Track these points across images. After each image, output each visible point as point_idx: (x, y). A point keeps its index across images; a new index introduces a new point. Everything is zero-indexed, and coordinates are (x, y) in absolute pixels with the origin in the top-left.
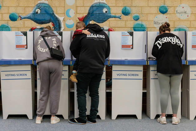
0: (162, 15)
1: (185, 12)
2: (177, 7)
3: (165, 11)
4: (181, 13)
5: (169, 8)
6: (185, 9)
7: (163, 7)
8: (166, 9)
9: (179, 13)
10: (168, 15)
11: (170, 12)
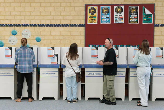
0: (13, 36)
1: (28, 35)
2: (22, 31)
3: (15, 33)
4: (25, 35)
5: (18, 32)
6: (27, 33)
7: (14, 31)
8: (16, 32)
9: (24, 35)
10: (17, 36)
11: (19, 35)
